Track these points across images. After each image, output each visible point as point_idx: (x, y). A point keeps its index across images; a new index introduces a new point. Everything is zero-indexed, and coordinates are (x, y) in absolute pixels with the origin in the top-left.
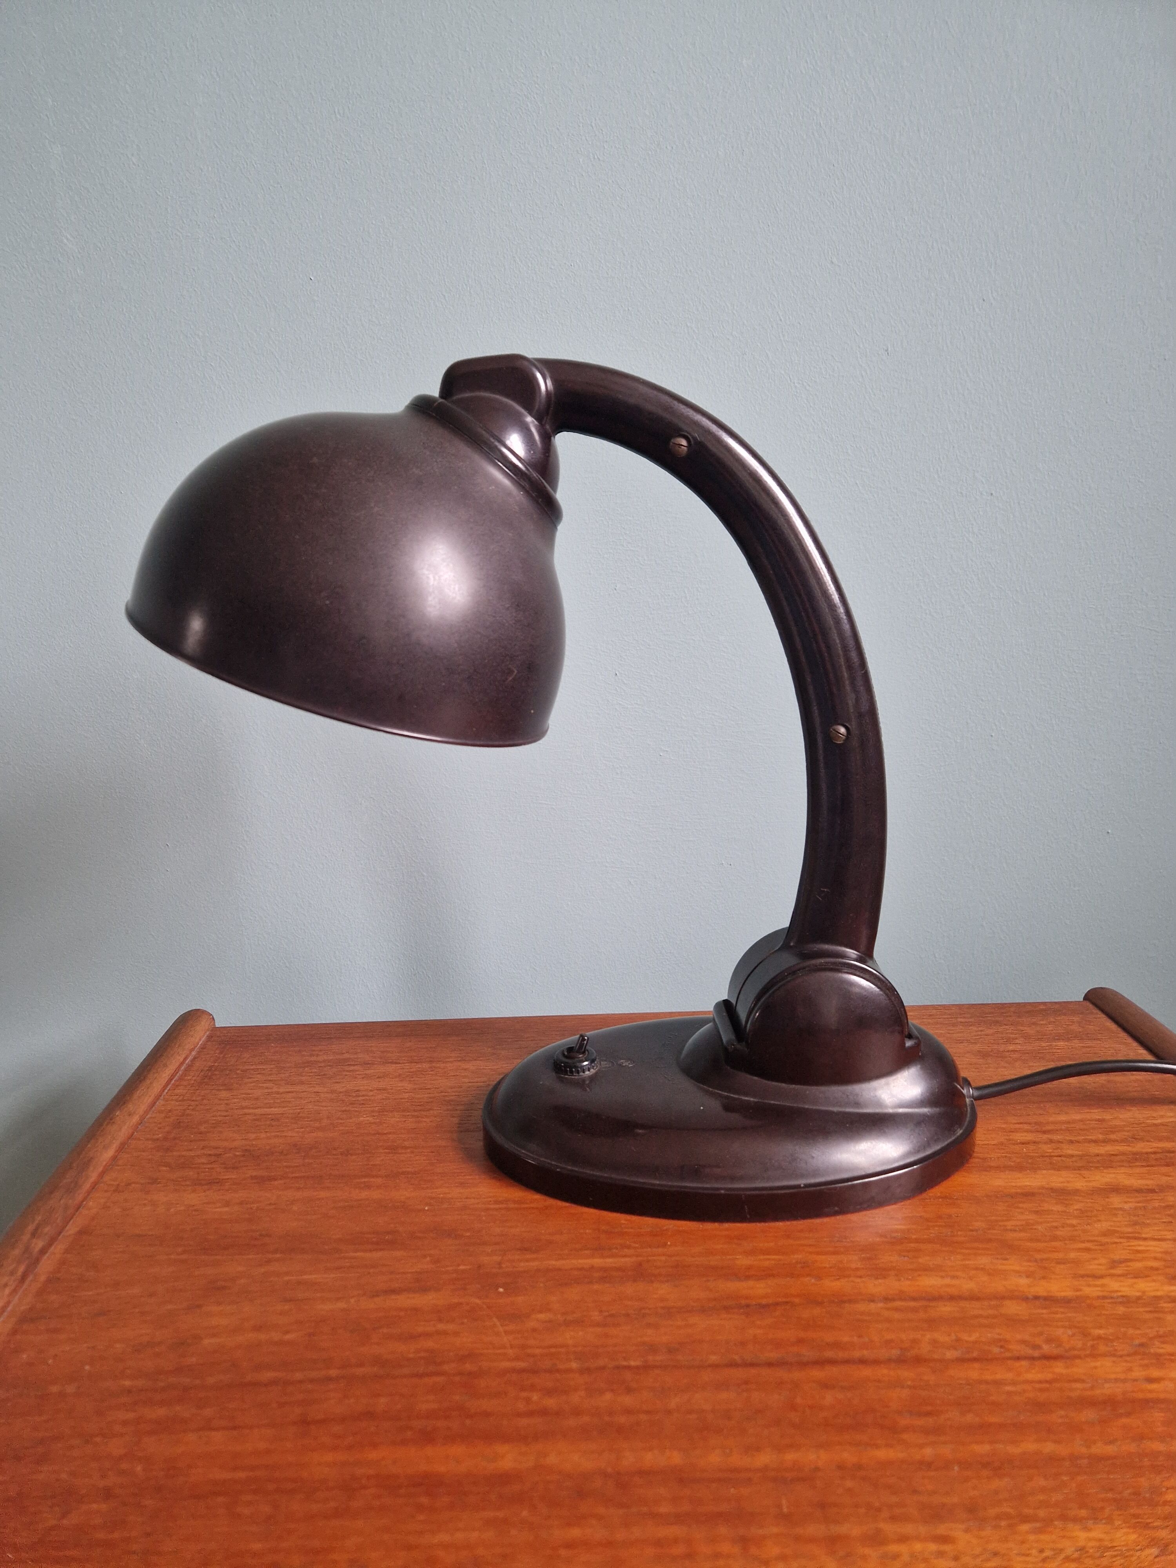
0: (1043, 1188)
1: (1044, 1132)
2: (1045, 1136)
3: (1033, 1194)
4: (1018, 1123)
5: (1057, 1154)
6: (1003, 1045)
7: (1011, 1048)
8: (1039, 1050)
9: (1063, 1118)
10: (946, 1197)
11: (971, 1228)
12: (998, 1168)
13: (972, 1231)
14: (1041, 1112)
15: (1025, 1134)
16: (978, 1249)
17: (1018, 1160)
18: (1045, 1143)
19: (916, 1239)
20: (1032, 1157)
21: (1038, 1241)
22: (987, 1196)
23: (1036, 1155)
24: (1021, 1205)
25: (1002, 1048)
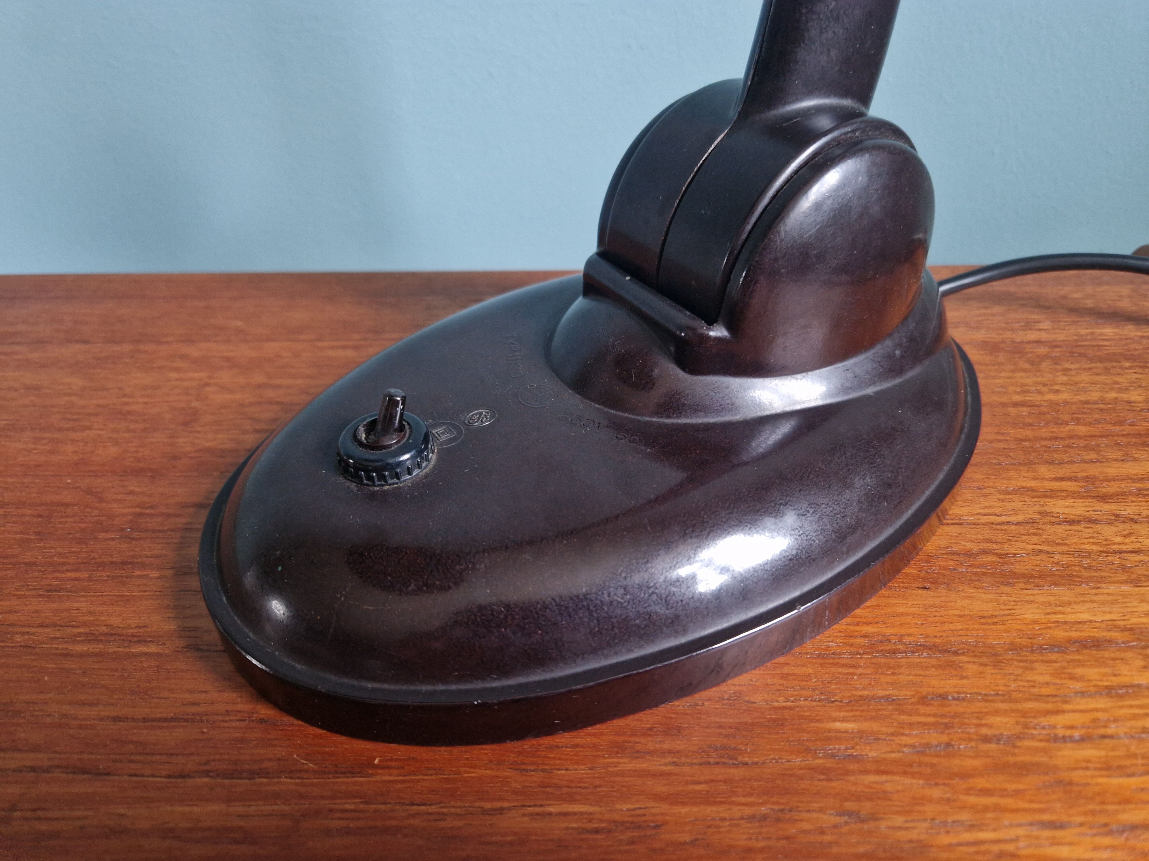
0: (1113, 626)
1: (1105, 498)
2: (1107, 507)
3: (1096, 644)
4: (1056, 479)
5: (1130, 547)
6: (1021, 333)
7: (1033, 336)
8: (1076, 341)
9: (1131, 469)
10: (932, 648)
11: (984, 731)
12: (1029, 577)
13: (986, 739)
14: (1092, 456)
15: (1069, 502)
16: (1003, 793)
17: (1065, 560)
18: (1109, 523)
19: (876, 761)
20: (1089, 554)
21: (1123, 771)
22: (1014, 647)
23: (1094, 548)
24: (1079, 671)
25: (1020, 336)
